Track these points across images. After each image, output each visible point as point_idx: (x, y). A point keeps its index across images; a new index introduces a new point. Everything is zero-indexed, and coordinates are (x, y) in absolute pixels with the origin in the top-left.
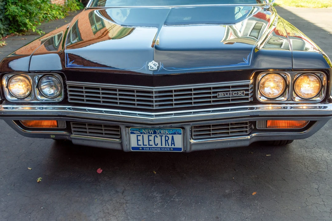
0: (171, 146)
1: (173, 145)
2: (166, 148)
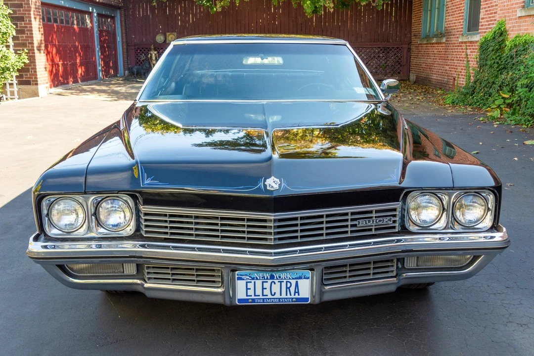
0: (295, 295)
1: (297, 294)
2: (287, 298)
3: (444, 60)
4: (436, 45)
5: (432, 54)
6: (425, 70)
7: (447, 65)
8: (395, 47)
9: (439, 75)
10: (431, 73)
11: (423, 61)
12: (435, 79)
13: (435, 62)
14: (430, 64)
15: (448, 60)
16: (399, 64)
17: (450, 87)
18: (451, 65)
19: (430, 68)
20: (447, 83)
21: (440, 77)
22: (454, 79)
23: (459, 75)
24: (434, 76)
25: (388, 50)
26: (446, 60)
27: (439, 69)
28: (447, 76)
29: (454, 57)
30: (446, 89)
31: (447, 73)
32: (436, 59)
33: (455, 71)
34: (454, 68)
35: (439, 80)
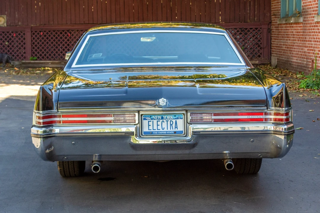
3: (303, 41)
4: (295, 25)
5: (291, 35)
6: (286, 53)
7: (305, 47)
8: (254, 27)
9: (298, 57)
10: (291, 56)
11: (283, 42)
12: (295, 62)
13: (294, 43)
14: (290, 45)
15: (307, 41)
16: (259, 46)
17: (309, 71)
18: (309, 47)
19: (290, 51)
20: (306, 66)
21: (300, 60)
22: (313, 61)
23: (317, 57)
24: (294, 59)
25: (246, 31)
26: (305, 41)
27: (299, 52)
28: (307, 59)
29: (312, 38)
30: (306, 73)
31: (306, 55)
32: (295, 40)
33: (313, 53)
34: (312, 50)
35: (299, 63)
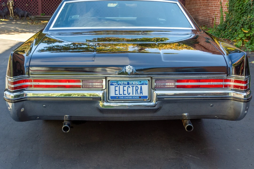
3: (206, 6)
5: (199, 2)
6: (194, 13)
7: (208, 10)
9: (203, 16)
10: (198, 15)
11: (193, 7)
12: (201, 19)
13: (201, 7)
14: (197, 9)
15: (209, 6)
17: (210, 25)
18: (211, 10)
19: (197, 12)
20: (209, 22)
21: (204, 18)
22: (213, 19)
23: (216, 16)
24: (200, 17)
26: (208, 6)
27: (203, 13)
28: (209, 17)
29: (213, 5)
30: (208, 26)
31: (208, 15)
32: (201, 6)
33: (214, 14)
34: (213, 12)
35: (203, 20)
